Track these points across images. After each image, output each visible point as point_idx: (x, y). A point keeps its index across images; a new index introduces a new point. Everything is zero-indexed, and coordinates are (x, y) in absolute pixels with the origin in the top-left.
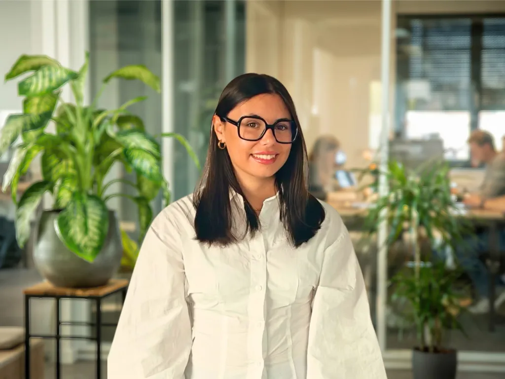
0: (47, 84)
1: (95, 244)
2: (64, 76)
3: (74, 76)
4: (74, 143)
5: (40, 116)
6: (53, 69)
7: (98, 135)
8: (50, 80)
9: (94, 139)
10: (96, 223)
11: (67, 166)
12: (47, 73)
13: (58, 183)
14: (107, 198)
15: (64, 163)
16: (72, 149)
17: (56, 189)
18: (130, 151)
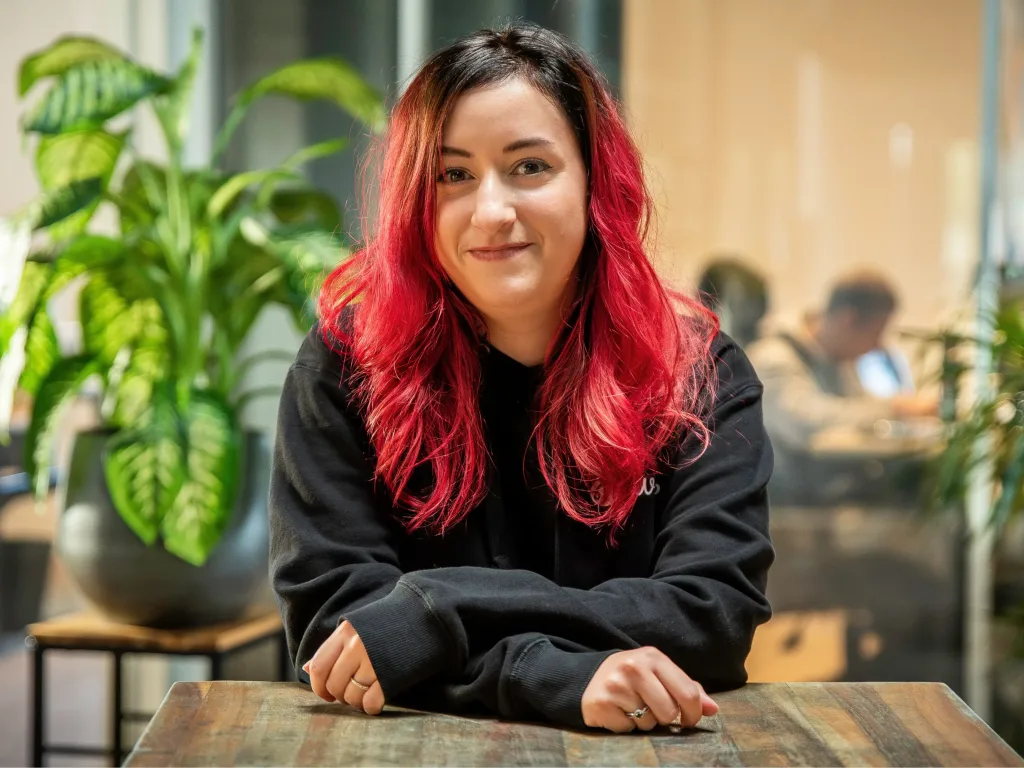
0: (89, 106)
1: (209, 517)
2: (136, 85)
3: (161, 87)
4: (162, 261)
5: (74, 186)
6: (106, 68)
7: (222, 238)
8: (99, 95)
9: (212, 247)
10: (211, 463)
11: (146, 321)
12: (90, 76)
13: (122, 358)
14: (245, 399)
15: (137, 310)
16: (157, 275)
17: (115, 375)
18: (302, 276)
